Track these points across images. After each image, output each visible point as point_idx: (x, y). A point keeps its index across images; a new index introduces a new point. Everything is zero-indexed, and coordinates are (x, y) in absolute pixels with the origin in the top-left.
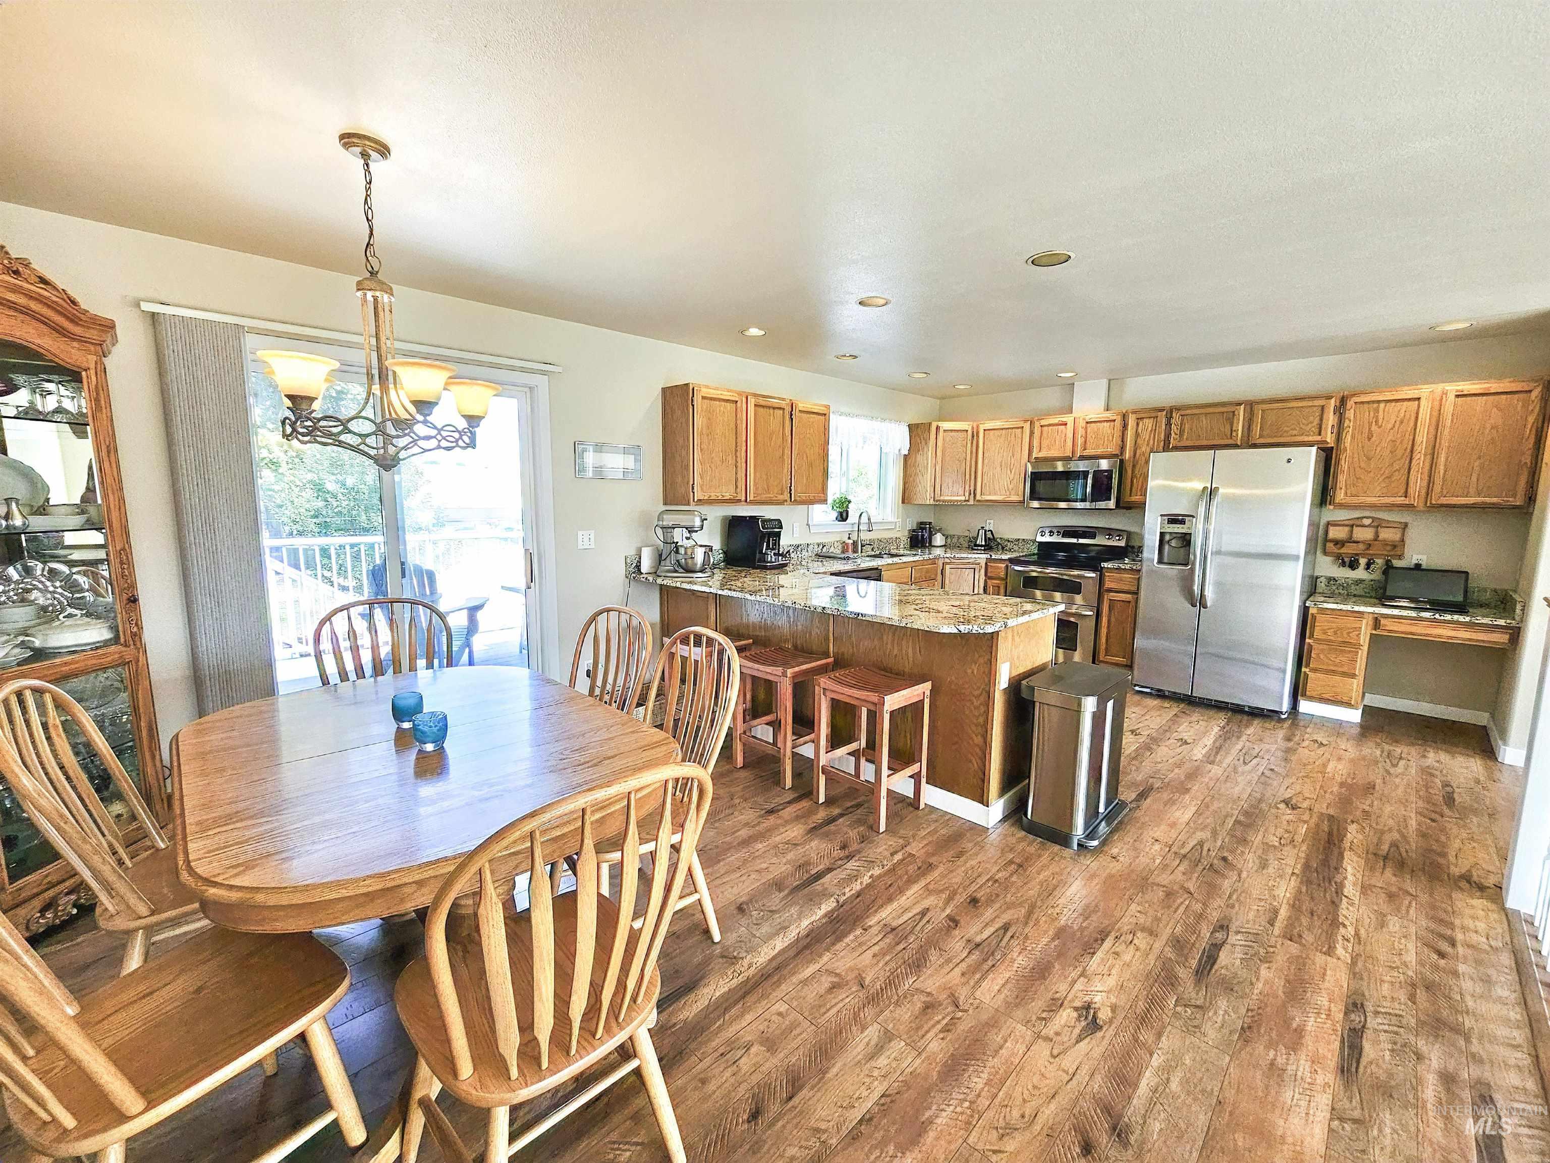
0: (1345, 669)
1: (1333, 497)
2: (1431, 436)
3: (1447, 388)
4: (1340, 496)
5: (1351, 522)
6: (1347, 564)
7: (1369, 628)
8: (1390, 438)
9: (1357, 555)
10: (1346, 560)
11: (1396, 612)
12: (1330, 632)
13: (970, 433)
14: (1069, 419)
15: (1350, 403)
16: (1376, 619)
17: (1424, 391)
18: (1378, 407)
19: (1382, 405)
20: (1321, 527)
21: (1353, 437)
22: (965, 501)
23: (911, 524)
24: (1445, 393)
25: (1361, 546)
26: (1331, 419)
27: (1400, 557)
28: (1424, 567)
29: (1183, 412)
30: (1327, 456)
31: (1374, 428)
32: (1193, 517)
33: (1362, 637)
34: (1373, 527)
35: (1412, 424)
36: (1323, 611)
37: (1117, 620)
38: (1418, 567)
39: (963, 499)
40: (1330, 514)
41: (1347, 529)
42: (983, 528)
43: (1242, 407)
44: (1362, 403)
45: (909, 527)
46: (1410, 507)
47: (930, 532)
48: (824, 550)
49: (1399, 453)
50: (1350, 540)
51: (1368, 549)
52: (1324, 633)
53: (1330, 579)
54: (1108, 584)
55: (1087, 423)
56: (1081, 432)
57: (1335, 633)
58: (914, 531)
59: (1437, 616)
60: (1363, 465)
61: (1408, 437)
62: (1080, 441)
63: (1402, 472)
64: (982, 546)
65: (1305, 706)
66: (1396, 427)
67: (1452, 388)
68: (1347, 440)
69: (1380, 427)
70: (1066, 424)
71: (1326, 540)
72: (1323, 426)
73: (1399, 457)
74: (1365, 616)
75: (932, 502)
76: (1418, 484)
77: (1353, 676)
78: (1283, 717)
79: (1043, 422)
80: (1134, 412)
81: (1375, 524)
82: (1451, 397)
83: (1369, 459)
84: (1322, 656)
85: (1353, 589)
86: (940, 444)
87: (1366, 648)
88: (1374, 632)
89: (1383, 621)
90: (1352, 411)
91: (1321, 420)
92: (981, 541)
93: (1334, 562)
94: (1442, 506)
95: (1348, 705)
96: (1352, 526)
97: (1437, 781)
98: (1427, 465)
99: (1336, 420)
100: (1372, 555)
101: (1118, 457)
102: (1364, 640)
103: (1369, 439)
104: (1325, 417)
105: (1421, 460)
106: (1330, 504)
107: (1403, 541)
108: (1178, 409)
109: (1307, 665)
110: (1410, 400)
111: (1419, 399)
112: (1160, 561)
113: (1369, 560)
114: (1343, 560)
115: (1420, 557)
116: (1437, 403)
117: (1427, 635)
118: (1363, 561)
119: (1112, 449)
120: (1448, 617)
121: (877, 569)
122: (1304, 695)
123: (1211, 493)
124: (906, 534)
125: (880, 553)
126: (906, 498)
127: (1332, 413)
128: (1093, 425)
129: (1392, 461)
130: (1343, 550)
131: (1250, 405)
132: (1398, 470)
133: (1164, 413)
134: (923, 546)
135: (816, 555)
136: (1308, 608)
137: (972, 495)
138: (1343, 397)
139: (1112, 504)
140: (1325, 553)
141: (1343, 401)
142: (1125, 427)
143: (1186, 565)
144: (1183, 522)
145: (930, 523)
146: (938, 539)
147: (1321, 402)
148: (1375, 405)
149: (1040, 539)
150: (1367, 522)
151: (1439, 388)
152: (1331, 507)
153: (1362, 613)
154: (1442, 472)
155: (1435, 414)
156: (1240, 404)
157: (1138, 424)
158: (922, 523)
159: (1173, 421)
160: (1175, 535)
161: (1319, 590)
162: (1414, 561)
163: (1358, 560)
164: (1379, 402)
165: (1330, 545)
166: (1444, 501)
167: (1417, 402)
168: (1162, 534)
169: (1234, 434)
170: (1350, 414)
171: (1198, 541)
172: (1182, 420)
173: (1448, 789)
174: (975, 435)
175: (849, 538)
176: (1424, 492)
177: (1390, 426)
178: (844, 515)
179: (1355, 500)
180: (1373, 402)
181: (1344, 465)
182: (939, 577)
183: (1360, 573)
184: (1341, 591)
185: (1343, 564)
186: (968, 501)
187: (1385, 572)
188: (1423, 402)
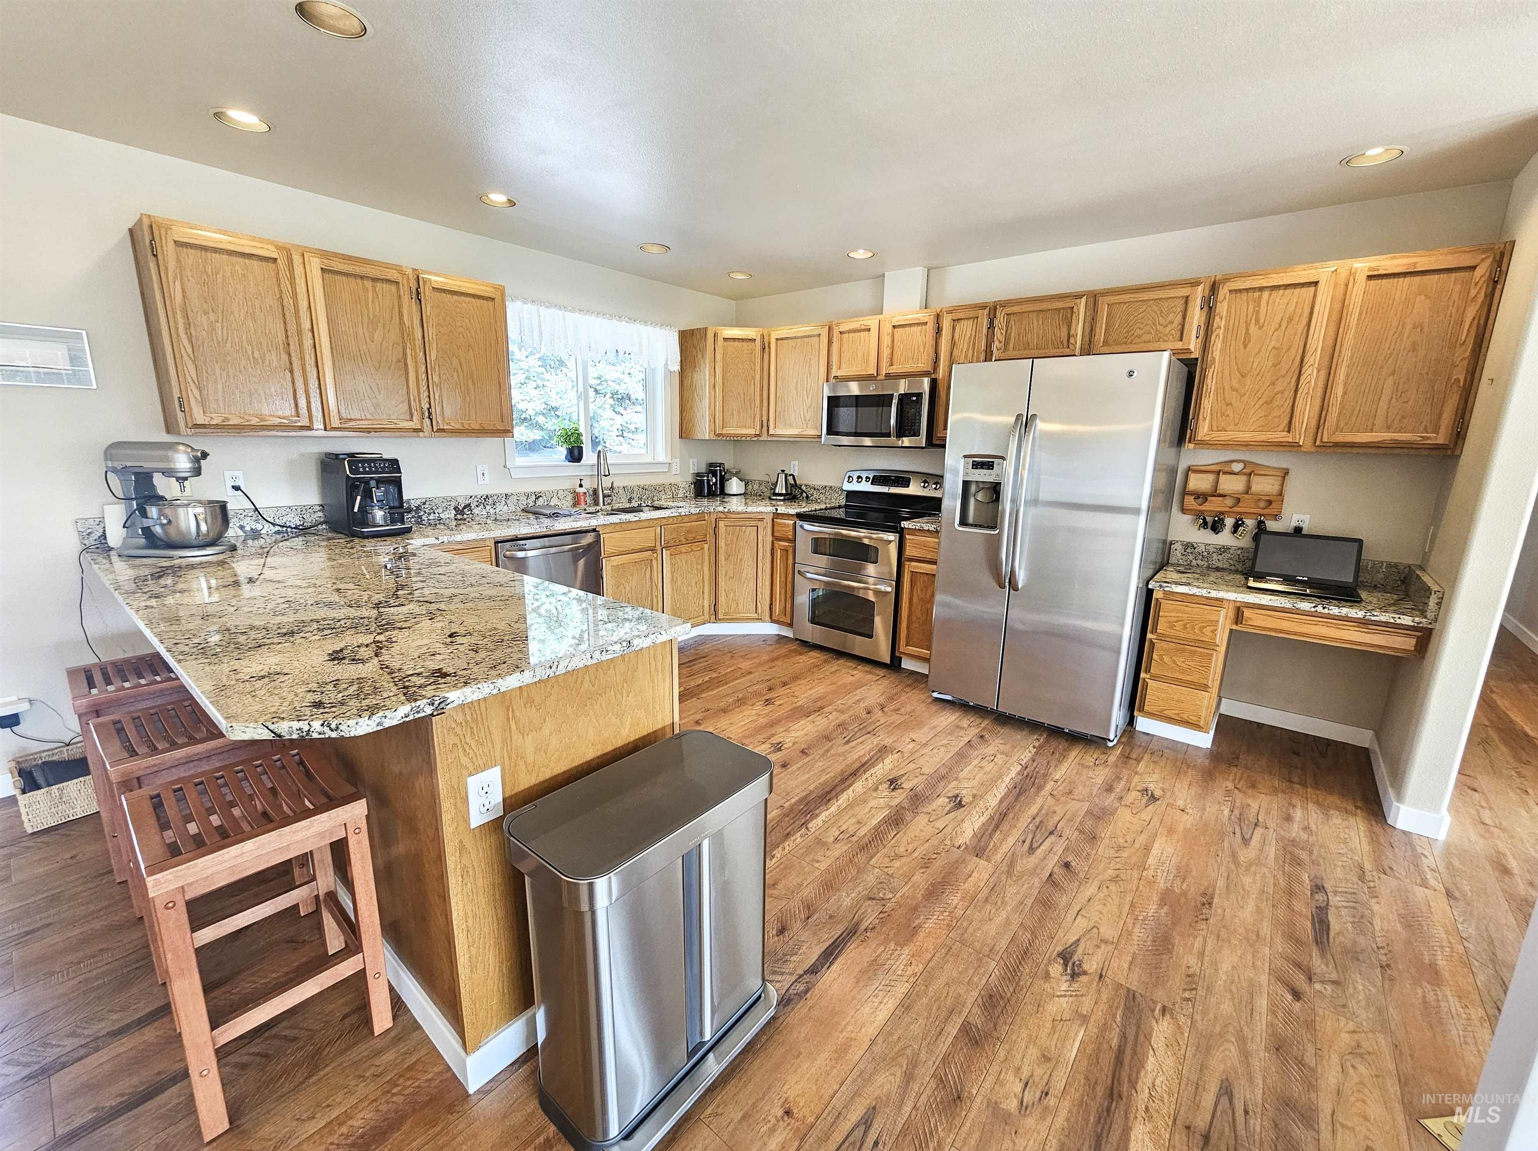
0: (1195, 678)
1: (1194, 432)
2: (1330, 342)
3: (1356, 265)
4: (1204, 430)
5: (1218, 468)
6: (1210, 525)
7: (1229, 621)
8: (1273, 343)
9: (1222, 513)
10: (1209, 519)
11: (1265, 600)
12: (1178, 626)
13: (758, 342)
14: (872, 322)
15: (1223, 292)
16: (1239, 608)
17: (1324, 272)
18: (1260, 297)
19: (1266, 294)
20: (1179, 473)
21: (1224, 342)
22: (756, 435)
23: (696, 464)
24: (1352, 274)
25: (1229, 502)
26: (1196, 316)
27: (1276, 517)
28: (1304, 532)
29: (1009, 310)
30: (1189, 371)
31: (1253, 329)
32: (1003, 458)
33: (1218, 633)
34: (1245, 474)
35: (1304, 321)
36: (1169, 595)
37: (921, 599)
38: (1298, 530)
39: (752, 432)
40: (1191, 456)
41: (1211, 477)
42: (783, 471)
43: (1084, 300)
44: (1240, 291)
45: (693, 469)
46: (1293, 447)
47: (722, 478)
48: (540, 502)
49: (1284, 366)
50: (1215, 493)
51: (1235, 505)
52: (1171, 627)
53: (1188, 546)
54: (909, 551)
55: (894, 327)
56: (886, 341)
57: (1185, 626)
58: (698, 475)
59: (1320, 608)
60: (1235, 384)
61: (1298, 342)
62: (886, 352)
63: (1287, 393)
64: (781, 495)
65: (1143, 724)
66: (1283, 328)
67: (1362, 265)
68: (1217, 345)
69: (1260, 328)
70: (869, 330)
71: (1185, 493)
72: (1186, 326)
73: (1283, 372)
74: (1226, 604)
75: (713, 437)
76: (1307, 411)
77: (1205, 688)
78: (1110, 744)
79: (844, 328)
80: (950, 312)
81: (1247, 471)
82: (1361, 278)
83: (1243, 376)
84: (1166, 659)
85: (1215, 559)
86: (719, 357)
87: (1223, 649)
88: (1234, 627)
89: (1247, 613)
90: (1225, 304)
91: (1184, 317)
92: (781, 489)
93: (1194, 522)
94: (1336, 445)
95: (1196, 726)
96: (1218, 473)
97: (1305, 877)
98: (1321, 384)
99: (1203, 318)
100: (1241, 513)
101: (931, 374)
102: (1222, 638)
103: (1245, 346)
104: (1189, 314)
105: (1312, 376)
106: (1190, 442)
107: (1281, 494)
108: (1004, 304)
109: (1148, 671)
110: (1303, 285)
111: (1316, 283)
112: (963, 522)
113: (1237, 521)
114: (1204, 519)
115: (1301, 517)
116: (1341, 289)
117: (1302, 635)
118: (1229, 522)
119: (923, 364)
120: (1335, 611)
121: (594, 530)
122: (1141, 710)
123: (1026, 423)
124: (690, 479)
125: (640, 506)
126: (685, 431)
127: (1198, 308)
128: (901, 330)
129: (1274, 378)
130: (1206, 507)
131: (1094, 297)
132: (1282, 392)
133: (986, 311)
134: (712, 494)
135: (524, 510)
136: (1152, 590)
137: (765, 428)
138: (1214, 283)
139: (922, 440)
140: (1183, 510)
141: (1214, 288)
142: (939, 331)
143: (993, 528)
144: (989, 466)
145: (720, 465)
146: (734, 486)
147: (1185, 292)
148: (1257, 294)
149: (848, 487)
150: (1237, 467)
151: (1344, 266)
152: (1191, 446)
153: (1221, 600)
154: (1340, 393)
155: (1337, 306)
156: (1081, 297)
157: (954, 329)
158: (711, 465)
159: (996, 322)
160: (981, 486)
161: (1173, 560)
162: (1294, 524)
163: (1223, 520)
164: (1261, 289)
165: (1190, 501)
166: (1340, 438)
167: (1312, 289)
168: (966, 484)
169: (1072, 340)
170: (1222, 308)
171: (1007, 493)
172: (1008, 322)
173: (1320, 897)
174: (765, 348)
175: (581, 486)
176: (1314, 422)
177: (1275, 325)
178: (576, 452)
179: (1224, 436)
180: (1254, 289)
181: (1211, 383)
182: (710, 537)
183: (1225, 538)
184: (1199, 562)
185: (1205, 525)
186: (759, 435)
187: (1256, 538)
188: (1321, 285)
